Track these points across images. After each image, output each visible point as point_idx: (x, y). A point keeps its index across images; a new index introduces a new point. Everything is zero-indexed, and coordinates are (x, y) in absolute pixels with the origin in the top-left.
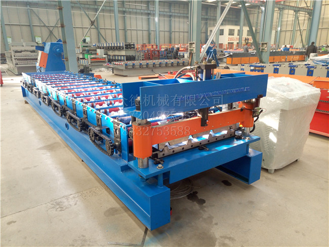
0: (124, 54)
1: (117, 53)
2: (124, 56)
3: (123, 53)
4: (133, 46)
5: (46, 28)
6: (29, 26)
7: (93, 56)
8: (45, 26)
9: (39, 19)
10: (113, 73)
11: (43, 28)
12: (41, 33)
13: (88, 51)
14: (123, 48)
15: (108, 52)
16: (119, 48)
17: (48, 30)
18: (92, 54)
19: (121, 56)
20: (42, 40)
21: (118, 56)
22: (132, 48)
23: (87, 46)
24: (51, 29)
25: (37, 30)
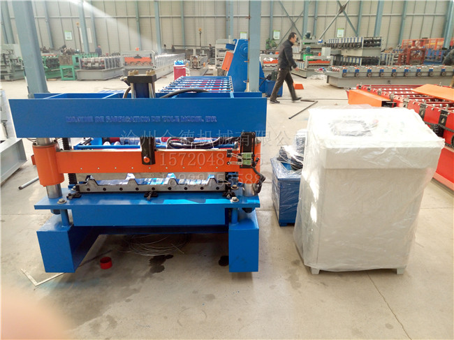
0: (361, 55)
1: (352, 53)
2: (359, 57)
3: (360, 53)
4: (378, 42)
5: (288, 19)
6: (269, 17)
7: (312, 57)
8: (287, 16)
9: (283, 7)
10: (328, 82)
11: (285, 20)
12: (282, 26)
13: (309, 49)
14: (361, 46)
15: (342, 51)
16: (355, 46)
17: (290, 22)
18: (312, 54)
19: (356, 57)
20: (281, 35)
21: (353, 57)
22: (376, 45)
23: (310, 44)
24: (294, 20)
25: (277, 22)
